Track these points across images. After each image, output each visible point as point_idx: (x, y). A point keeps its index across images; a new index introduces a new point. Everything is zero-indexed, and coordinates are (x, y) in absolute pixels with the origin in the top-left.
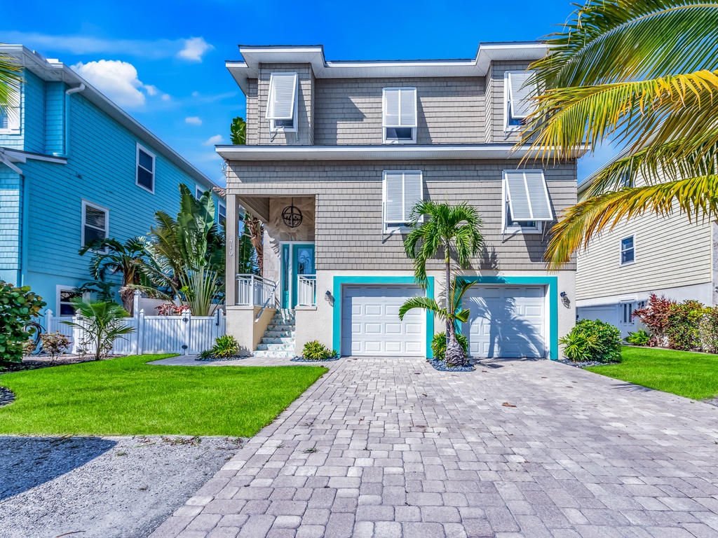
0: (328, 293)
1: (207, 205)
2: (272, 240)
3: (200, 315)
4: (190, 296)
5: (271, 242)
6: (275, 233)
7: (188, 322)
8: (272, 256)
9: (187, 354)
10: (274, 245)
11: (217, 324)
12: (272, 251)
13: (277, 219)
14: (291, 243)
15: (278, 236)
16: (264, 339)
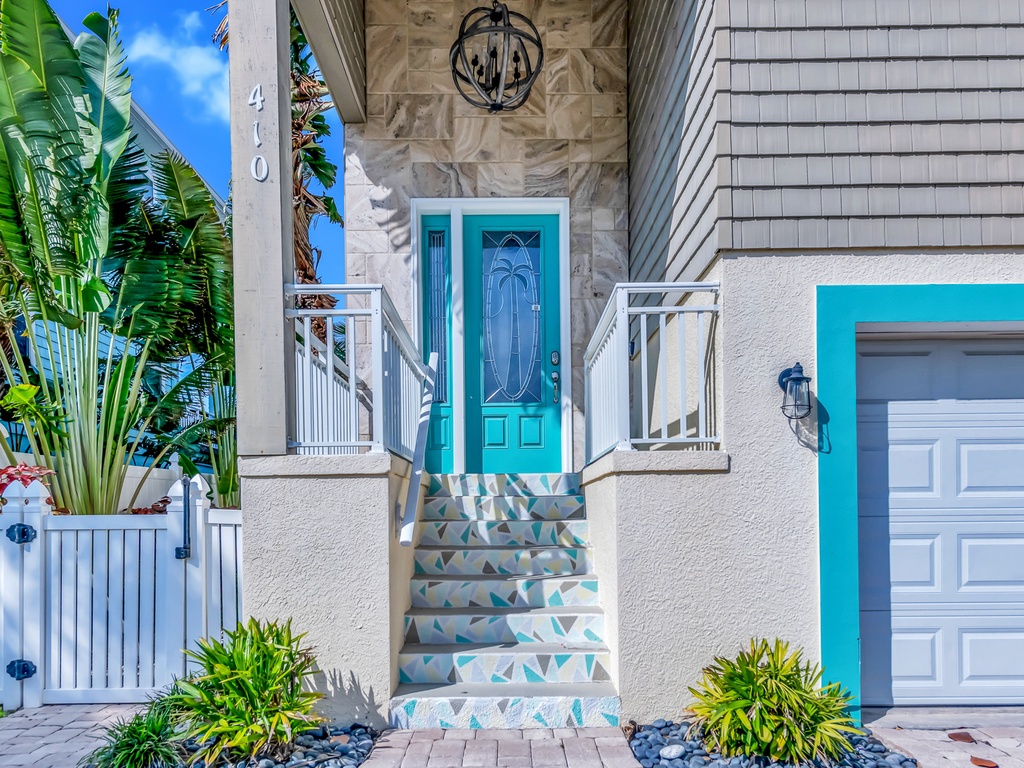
0: (791, 378)
1: (101, 69)
2: (382, 193)
3: (90, 508)
4: (48, 429)
5: (375, 204)
6: (389, 165)
7: (36, 545)
8: (380, 260)
9: (32, 701)
10: (389, 214)
11: (183, 553)
12: (381, 239)
13: (398, 105)
14: (457, 208)
15: (404, 176)
16: (424, 622)
